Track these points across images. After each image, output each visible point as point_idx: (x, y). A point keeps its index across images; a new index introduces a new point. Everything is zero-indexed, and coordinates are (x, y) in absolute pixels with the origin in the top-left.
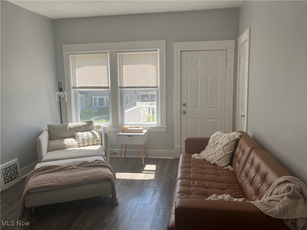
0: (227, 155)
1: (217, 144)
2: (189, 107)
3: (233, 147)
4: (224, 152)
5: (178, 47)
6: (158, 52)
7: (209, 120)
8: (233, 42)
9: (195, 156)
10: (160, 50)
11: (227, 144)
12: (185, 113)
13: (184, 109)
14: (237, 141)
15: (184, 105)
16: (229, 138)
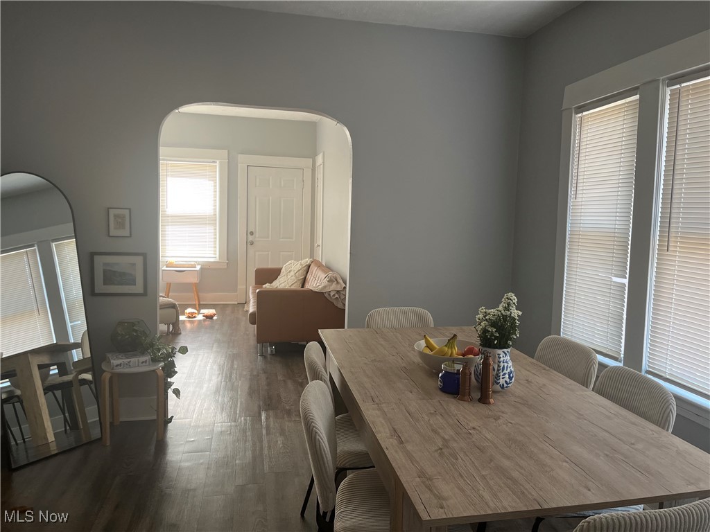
0: (299, 280)
1: (290, 272)
2: (257, 236)
3: (305, 273)
4: (297, 278)
5: (243, 160)
6: (217, 164)
7: (282, 253)
8: (310, 160)
9: (267, 286)
10: (220, 162)
11: (299, 270)
12: (252, 243)
13: (251, 238)
14: (309, 266)
15: (252, 233)
16: (301, 264)
